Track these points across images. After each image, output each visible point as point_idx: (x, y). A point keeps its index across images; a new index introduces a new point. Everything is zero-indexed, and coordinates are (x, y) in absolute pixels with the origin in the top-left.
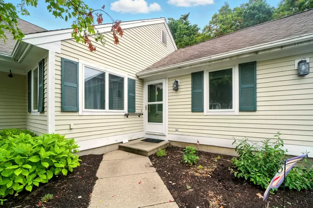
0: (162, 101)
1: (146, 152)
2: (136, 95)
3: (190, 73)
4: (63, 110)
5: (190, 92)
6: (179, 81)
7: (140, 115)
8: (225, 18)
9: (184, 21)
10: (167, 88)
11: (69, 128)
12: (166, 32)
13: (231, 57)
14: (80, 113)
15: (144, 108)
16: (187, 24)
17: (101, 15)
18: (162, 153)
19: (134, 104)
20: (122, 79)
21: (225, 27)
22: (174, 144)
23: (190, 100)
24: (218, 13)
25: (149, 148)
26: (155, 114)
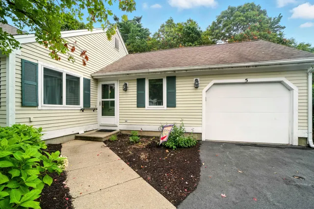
0: (114, 98)
1: (102, 138)
2: (91, 92)
3: (136, 79)
4: (23, 105)
5: (136, 93)
6: (127, 83)
7: (94, 110)
8: (170, 31)
9: (137, 23)
10: (118, 89)
11: (29, 121)
12: (118, 39)
13: (161, 72)
14: (40, 107)
15: (98, 104)
16: (139, 26)
17: (73, 47)
18: (114, 138)
19: (89, 100)
20: (78, 79)
21: (169, 38)
22: (124, 133)
23: (136, 98)
24: (165, 24)
25: (103, 135)
26: (108, 109)
